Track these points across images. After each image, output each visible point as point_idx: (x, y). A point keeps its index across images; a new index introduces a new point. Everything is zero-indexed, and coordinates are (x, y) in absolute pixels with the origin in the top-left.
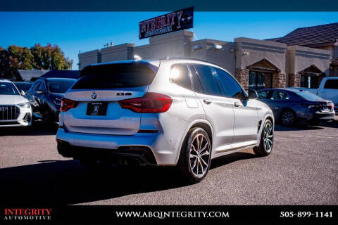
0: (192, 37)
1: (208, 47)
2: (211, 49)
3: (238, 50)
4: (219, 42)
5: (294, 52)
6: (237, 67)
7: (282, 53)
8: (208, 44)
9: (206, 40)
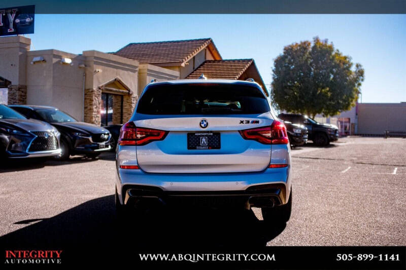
0: (29, 45)
1: (55, 60)
2: (58, 63)
3: (90, 66)
4: (67, 54)
5: (146, 71)
6: (87, 88)
7: (134, 71)
8: (55, 56)
9: (52, 50)
